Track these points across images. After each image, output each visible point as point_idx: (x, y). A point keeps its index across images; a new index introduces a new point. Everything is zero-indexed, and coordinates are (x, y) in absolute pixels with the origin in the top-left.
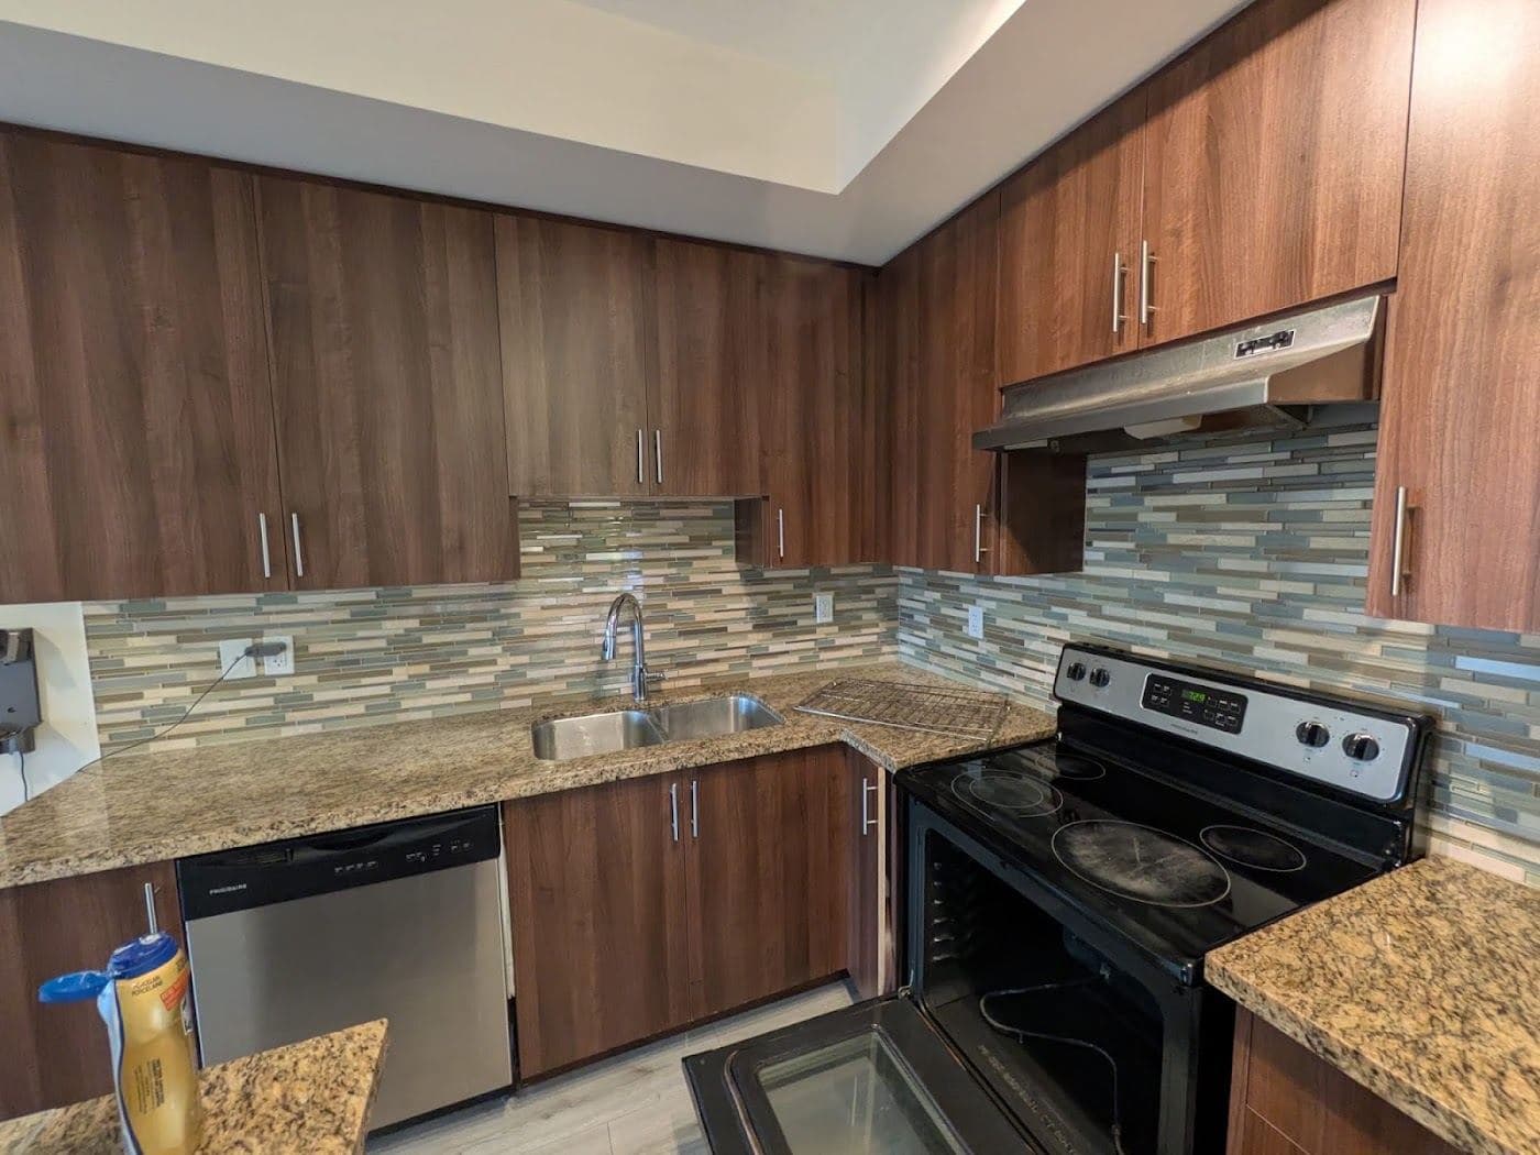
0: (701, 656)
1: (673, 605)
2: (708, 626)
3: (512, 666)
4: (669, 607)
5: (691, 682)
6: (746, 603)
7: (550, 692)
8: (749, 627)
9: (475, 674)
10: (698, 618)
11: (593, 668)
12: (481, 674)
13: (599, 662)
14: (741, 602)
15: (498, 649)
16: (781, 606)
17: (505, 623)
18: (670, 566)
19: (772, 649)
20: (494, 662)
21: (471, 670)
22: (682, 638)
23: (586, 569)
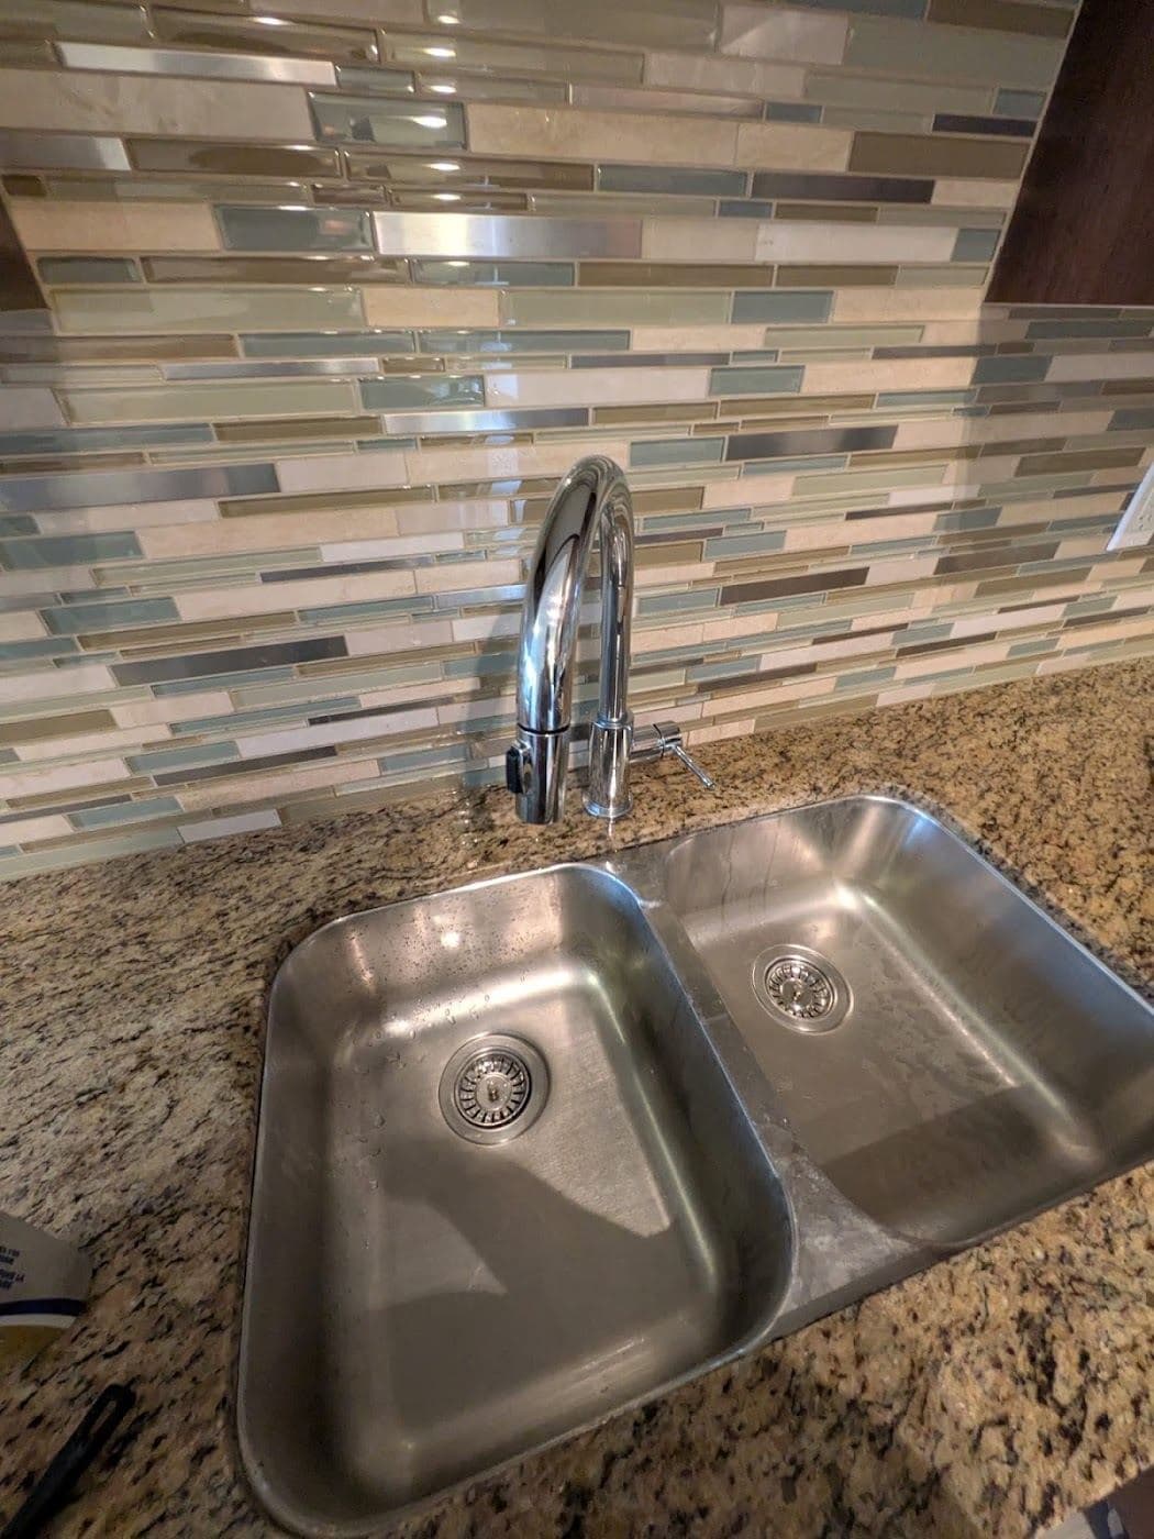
0: (771, 660)
1: (731, 491)
2: (815, 569)
3: (174, 728)
4: (711, 502)
5: (732, 730)
6: (949, 487)
7: (333, 789)
8: (928, 566)
9: (40, 764)
10: (796, 540)
11: (457, 713)
12: (68, 759)
13: (474, 696)
14: (940, 480)
15: (95, 678)
16: (1040, 497)
17: (79, 577)
18: (743, 313)
19: (960, 629)
20: (103, 721)
21: (25, 751)
22: (732, 607)
23: (386, 309)
